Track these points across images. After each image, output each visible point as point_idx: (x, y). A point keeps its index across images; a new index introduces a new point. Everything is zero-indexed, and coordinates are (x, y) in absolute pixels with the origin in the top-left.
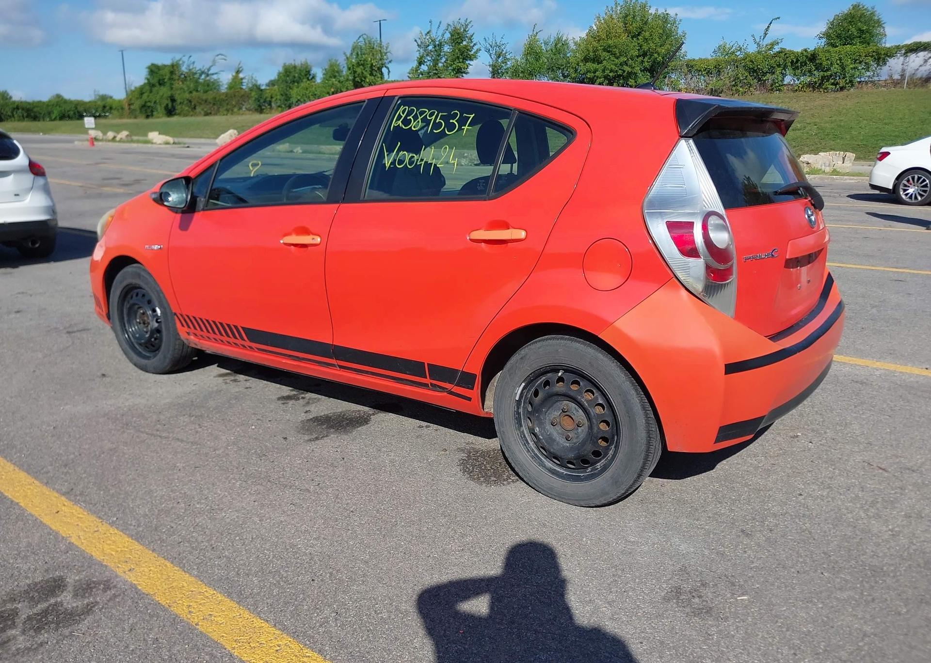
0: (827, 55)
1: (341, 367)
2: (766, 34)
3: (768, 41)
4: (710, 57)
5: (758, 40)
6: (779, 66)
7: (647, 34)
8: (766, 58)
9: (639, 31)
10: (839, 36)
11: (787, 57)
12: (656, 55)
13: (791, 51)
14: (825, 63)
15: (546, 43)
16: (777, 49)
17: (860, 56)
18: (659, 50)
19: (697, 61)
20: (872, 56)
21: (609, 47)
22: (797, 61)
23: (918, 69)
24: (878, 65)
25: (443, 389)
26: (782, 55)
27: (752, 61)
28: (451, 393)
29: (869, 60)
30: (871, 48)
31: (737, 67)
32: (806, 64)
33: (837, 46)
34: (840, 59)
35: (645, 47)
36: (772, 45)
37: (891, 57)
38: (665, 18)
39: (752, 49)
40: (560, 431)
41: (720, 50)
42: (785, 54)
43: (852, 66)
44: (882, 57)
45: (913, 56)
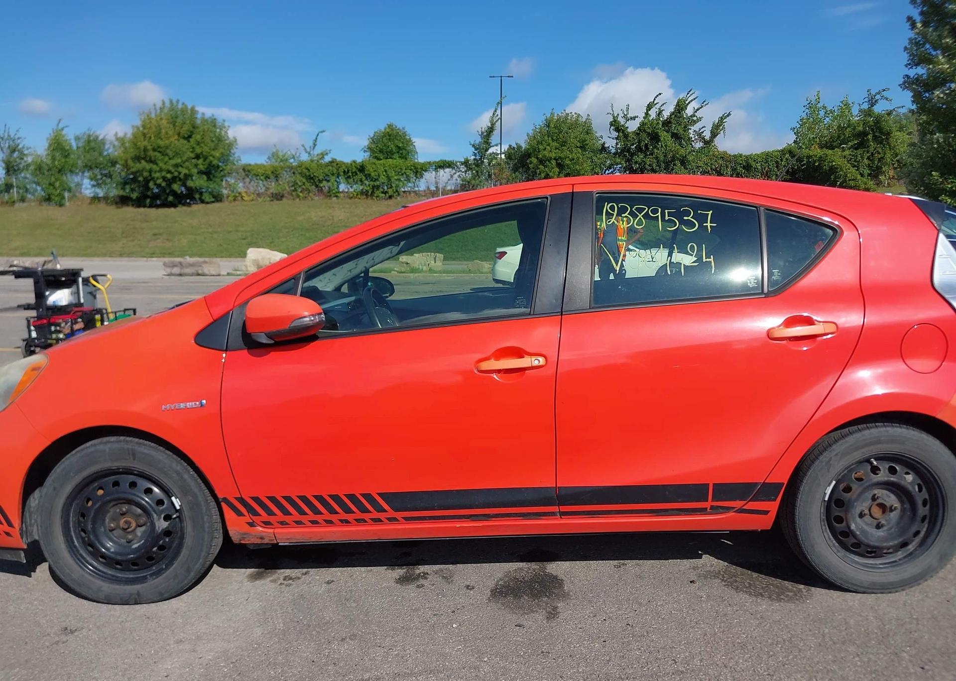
0: (374, 166)
1: (563, 514)
2: (315, 145)
3: (318, 150)
4: (265, 163)
5: (308, 150)
6: (333, 174)
7: (198, 137)
8: (320, 166)
9: (189, 134)
10: (381, 151)
11: (339, 167)
12: (211, 158)
13: (341, 162)
14: (373, 174)
15: (77, 139)
16: (327, 159)
17: (401, 169)
18: (213, 153)
19: (254, 166)
20: (411, 170)
21: (159, 147)
22: (348, 171)
23: (447, 183)
24: (417, 177)
25: (728, 509)
26: (335, 164)
27: (307, 169)
28: (741, 511)
29: (408, 172)
30: (408, 163)
31: (294, 173)
32: (357, 174)
33: (381, 160)
34: (386, 171)
35: (198, 150)
36: (323, 155)
37: (426, 171)
38: (213, 122)
39: (304, 157)
40: (869, 523)
41: (273, 156)
42: (337, 164)
43: (396, 178)
44: (419, 170)
45: (441, 172)
